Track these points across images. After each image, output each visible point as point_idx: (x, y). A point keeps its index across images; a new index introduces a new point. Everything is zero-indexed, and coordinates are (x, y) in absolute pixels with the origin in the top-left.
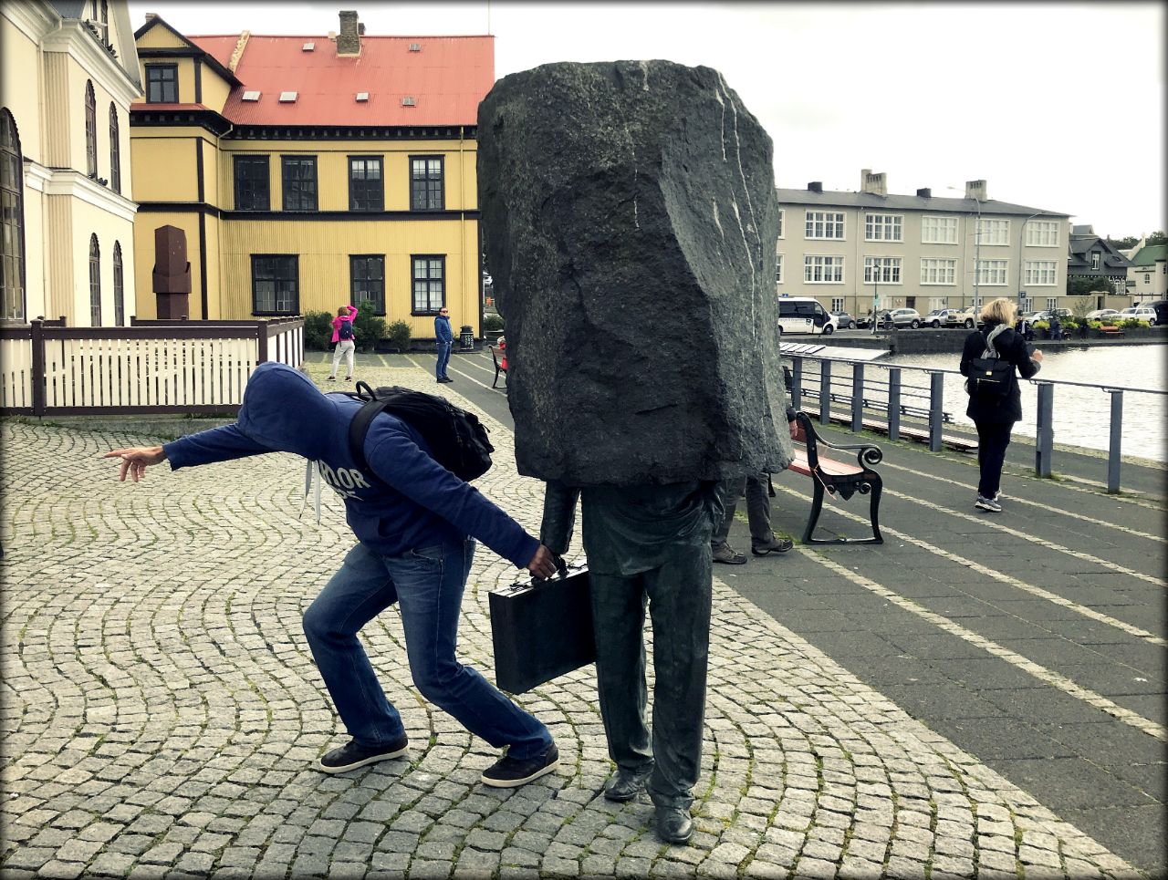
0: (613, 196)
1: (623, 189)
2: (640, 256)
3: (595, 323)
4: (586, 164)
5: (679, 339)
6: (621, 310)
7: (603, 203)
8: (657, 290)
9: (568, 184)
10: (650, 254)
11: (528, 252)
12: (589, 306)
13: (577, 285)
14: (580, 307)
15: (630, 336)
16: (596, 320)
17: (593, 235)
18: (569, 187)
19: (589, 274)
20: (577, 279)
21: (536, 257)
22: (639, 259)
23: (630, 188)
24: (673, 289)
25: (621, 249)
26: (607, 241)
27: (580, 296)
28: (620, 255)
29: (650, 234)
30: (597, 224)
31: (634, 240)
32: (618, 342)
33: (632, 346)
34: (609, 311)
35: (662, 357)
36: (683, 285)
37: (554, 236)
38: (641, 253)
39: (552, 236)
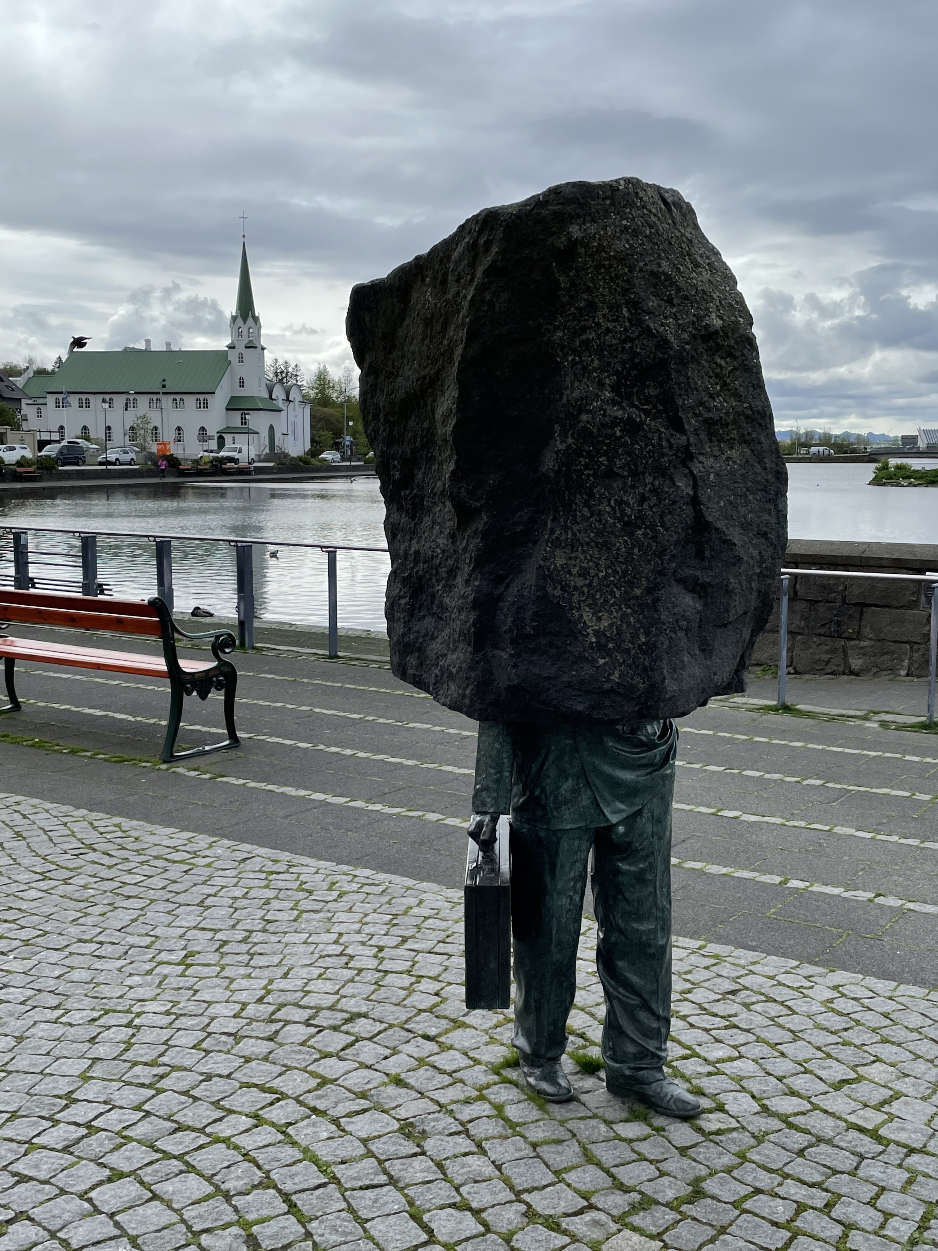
0: (723, 363)
1: (730, 355)
2: (748, 438)
3: (710, 519)
4: (700, 318)
5: (765, 535)
6: (731, 503)
7: (713, 369)
8: (759, 478)
9: (687, 344)
10: (754, 435)
11: (603, 425)
12: (704, 499)
13: (691, 472)
14: (695, 501)
15: (736, 535)
16: (713, 514)
17: (709, 410)
18: (687, 347)
19: (701, 458)
20: (690, 464)
21: (618, 433)
22: (745, 441)
23: (738, 354)
24: (770, 477)
25: (730, 427)
26: (721, 418)
27: (695, 486)
28: (728, 435)
29: (758, 412)
30: (711, 396)
31: (743, 418)
32: (725, 542)
33: (735, 544)
34: (722, 504)
35: (752, 557)
36: (778, 472)
37: (660, 407)
38: (748, 433)
39: (655, 407)
